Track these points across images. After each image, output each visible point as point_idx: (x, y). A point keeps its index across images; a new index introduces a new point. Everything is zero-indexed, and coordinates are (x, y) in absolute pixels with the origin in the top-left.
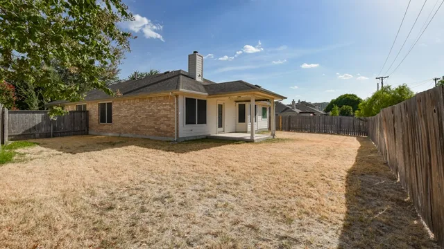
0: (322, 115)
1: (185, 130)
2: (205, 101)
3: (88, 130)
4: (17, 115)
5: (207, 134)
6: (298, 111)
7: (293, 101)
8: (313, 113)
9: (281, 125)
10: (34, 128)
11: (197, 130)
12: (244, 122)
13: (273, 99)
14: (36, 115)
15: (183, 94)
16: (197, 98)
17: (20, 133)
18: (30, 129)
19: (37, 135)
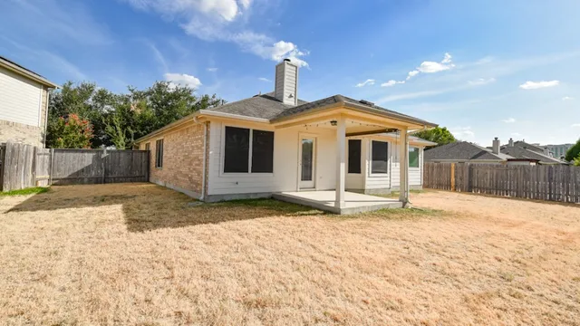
0: (558, 164)
1: (221, 183)
2: (273, 133)
3: (149, 176)
4: (64, 154)
5: (274, 190)
6: (504, 157)
7: (496, 141)
8: (537, 161)
9: (453, 180)
10: (83, 170)
11: (250, 182)
12: (360, 172)
13: (406, 128)
14: (86, 154)
15: (219, 120)
16: (252, 128)
17: (66, 176)
18: (78, 172)
19: (86, 180)
